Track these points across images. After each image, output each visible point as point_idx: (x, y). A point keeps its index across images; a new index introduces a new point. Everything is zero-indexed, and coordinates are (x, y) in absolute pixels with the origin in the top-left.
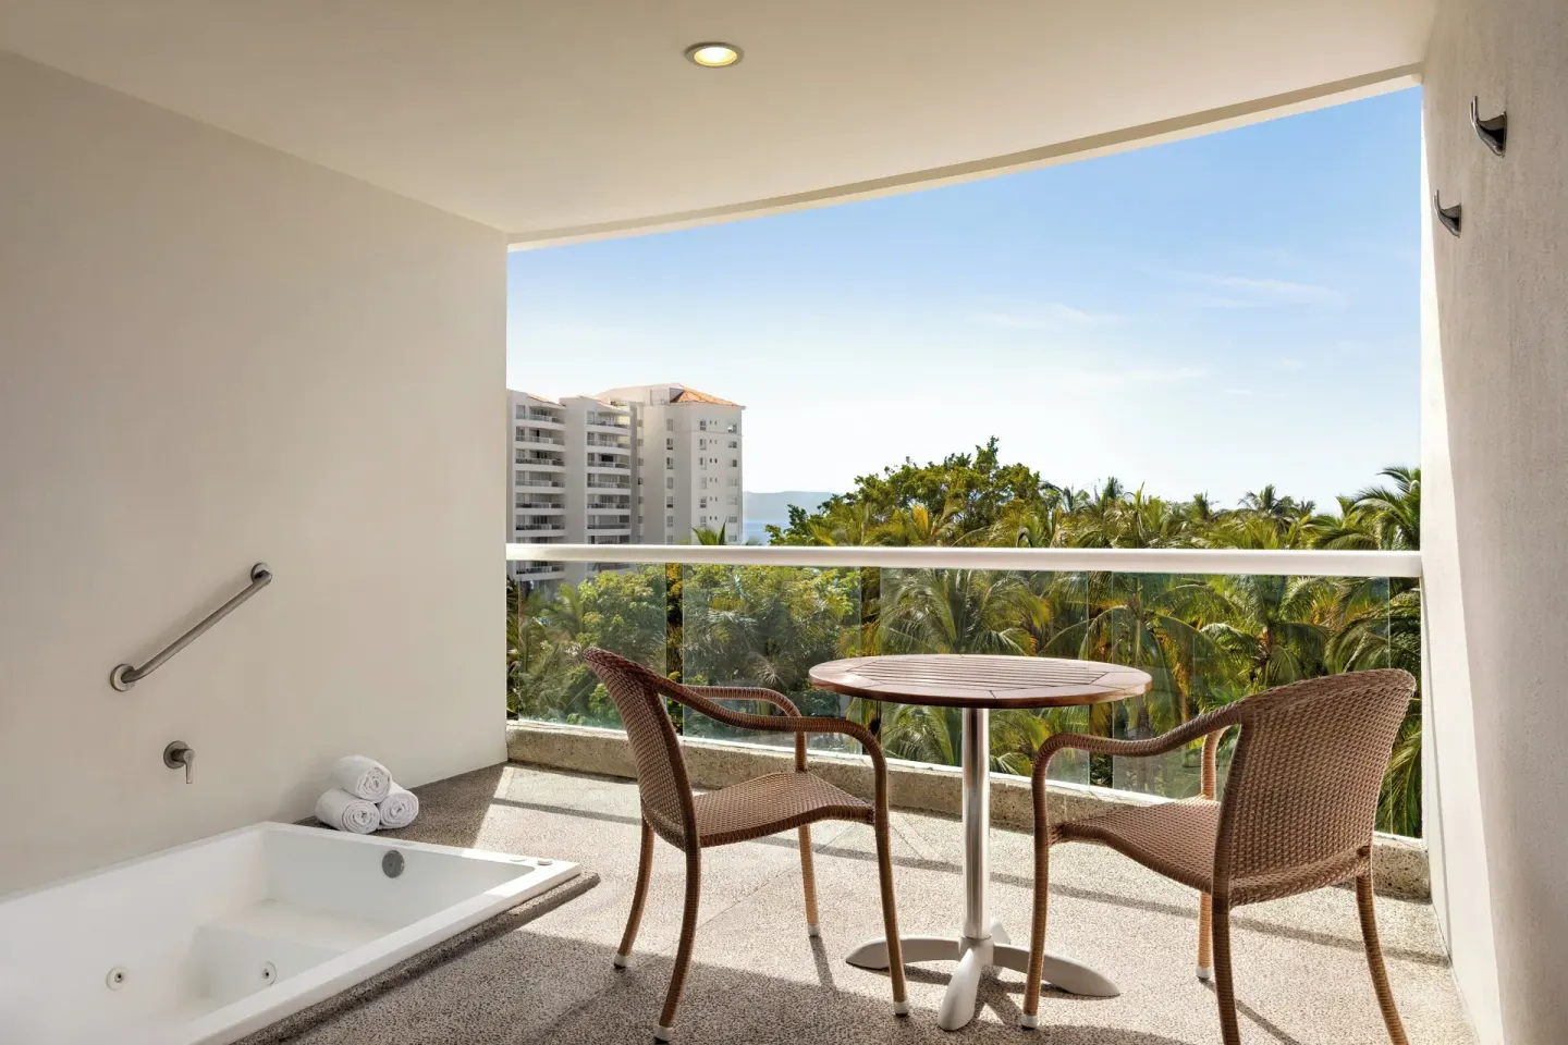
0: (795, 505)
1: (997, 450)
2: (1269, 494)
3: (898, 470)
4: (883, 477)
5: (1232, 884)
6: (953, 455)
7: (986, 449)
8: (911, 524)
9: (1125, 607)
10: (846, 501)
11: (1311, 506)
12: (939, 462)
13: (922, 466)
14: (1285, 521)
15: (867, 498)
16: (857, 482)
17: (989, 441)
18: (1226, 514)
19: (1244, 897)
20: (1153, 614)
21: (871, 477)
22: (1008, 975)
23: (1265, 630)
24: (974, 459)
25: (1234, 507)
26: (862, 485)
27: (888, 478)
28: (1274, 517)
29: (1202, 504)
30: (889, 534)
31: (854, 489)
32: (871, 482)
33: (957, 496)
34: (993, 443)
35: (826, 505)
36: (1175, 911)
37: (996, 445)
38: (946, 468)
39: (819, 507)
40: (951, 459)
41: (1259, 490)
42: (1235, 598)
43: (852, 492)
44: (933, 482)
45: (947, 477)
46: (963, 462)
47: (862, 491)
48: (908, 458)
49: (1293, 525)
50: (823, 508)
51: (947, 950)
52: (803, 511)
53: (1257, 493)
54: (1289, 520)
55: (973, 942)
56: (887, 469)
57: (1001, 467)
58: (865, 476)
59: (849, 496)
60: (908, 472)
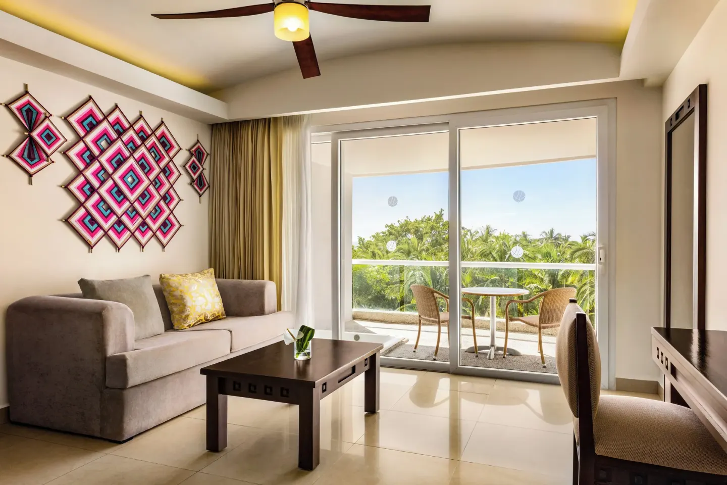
0: (361, 236)
1: (443, 214)
2: (552, 232)
3: (403, 222)
4: (397, 225)
5: (542, 325)
6: (425, 216)
7: (438, 213)
8: (411, 245)
9: (498, 278)
10: (382, 235)
11: (569, 237)
12: (419, 219)
13: (412, 220)
14: (559, 243)
15: (391, 234)
16: (386, 227)
17: (440, 210)
18: (535, 240)
19: (544, 328)
20: (508, 281)
21: (392, 225)
22: (500, 352)
23: (551, 287)
24: (433, 218)
25: (538, 237)
26: (388, 228)
27: (399, 225)
28: (554, 241)
29: (525, 236)
30: (402, 249)
31: (385, 230)
32: (392, 227)
33: (427, 233)
34: (441, 212)
35: (373, 236)
36: (531, 333)
37: (443, 212)
38: (422, 221)
39: (370, 237)
40: (424, 218)
41: (548, 230)
42: (540, 274)
43: (384, 231)
44: (417, 227)
45: (423, 225)
46: (429, 219)
47: (388, 230)
48: (407, 217)
49: (562, 245)
50: (372, 238)
51: (487, 348)
52: (364, 239)
53: (547, 232)
54: (560, 242)
55: (492, 345)
56: (398, 221)
57: (445, 221)
58: (389, 224)
59: (383, 233)
60: (407, 223)
